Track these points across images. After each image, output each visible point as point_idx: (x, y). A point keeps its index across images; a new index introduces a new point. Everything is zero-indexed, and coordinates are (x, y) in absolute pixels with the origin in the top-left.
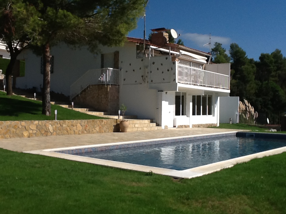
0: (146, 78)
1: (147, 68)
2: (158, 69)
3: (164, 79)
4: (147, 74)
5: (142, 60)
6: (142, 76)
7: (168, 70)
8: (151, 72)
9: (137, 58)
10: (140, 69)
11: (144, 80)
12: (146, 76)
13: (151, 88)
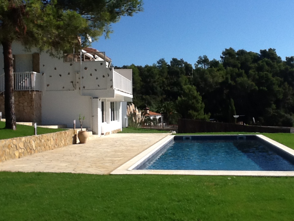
0: (77, 84)
1: (78, 73)
2: (91, 75)
3: (98, 85)
4: (78, 80)
5: (71, 65)
6: (72, 82)
7: (104, 76)
8: (83, 78)
9: (64, 62)
10: (69, 74)
11: (74, 86)
12: (77, 81)
13: (84, 95)
